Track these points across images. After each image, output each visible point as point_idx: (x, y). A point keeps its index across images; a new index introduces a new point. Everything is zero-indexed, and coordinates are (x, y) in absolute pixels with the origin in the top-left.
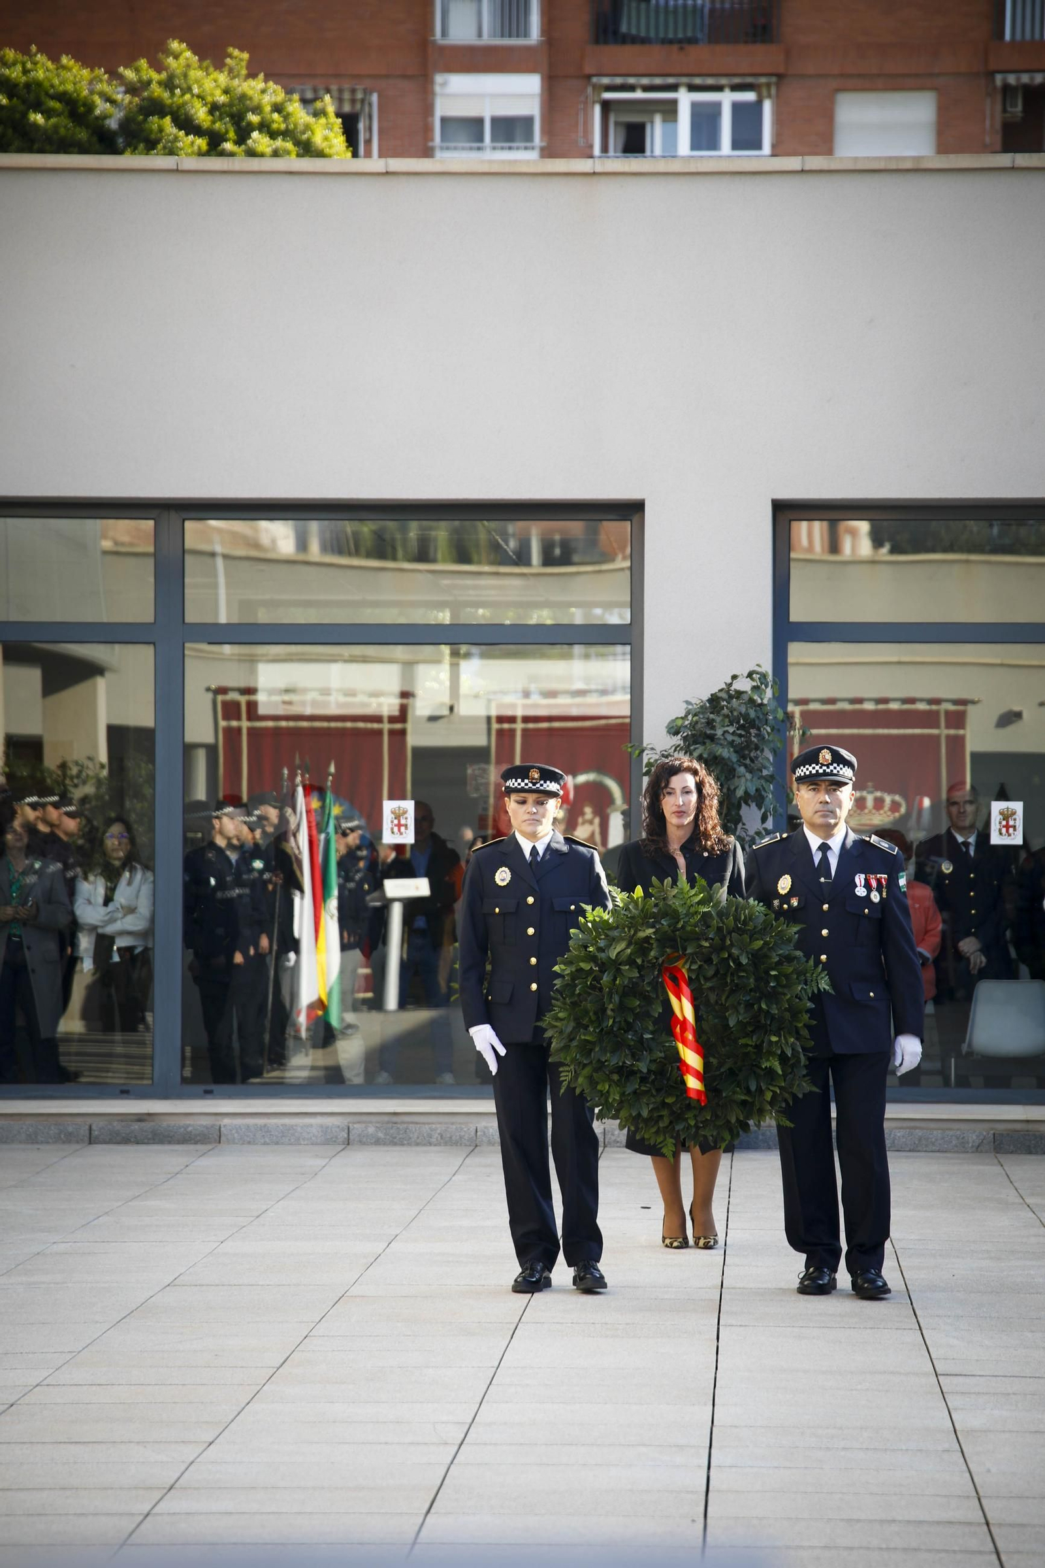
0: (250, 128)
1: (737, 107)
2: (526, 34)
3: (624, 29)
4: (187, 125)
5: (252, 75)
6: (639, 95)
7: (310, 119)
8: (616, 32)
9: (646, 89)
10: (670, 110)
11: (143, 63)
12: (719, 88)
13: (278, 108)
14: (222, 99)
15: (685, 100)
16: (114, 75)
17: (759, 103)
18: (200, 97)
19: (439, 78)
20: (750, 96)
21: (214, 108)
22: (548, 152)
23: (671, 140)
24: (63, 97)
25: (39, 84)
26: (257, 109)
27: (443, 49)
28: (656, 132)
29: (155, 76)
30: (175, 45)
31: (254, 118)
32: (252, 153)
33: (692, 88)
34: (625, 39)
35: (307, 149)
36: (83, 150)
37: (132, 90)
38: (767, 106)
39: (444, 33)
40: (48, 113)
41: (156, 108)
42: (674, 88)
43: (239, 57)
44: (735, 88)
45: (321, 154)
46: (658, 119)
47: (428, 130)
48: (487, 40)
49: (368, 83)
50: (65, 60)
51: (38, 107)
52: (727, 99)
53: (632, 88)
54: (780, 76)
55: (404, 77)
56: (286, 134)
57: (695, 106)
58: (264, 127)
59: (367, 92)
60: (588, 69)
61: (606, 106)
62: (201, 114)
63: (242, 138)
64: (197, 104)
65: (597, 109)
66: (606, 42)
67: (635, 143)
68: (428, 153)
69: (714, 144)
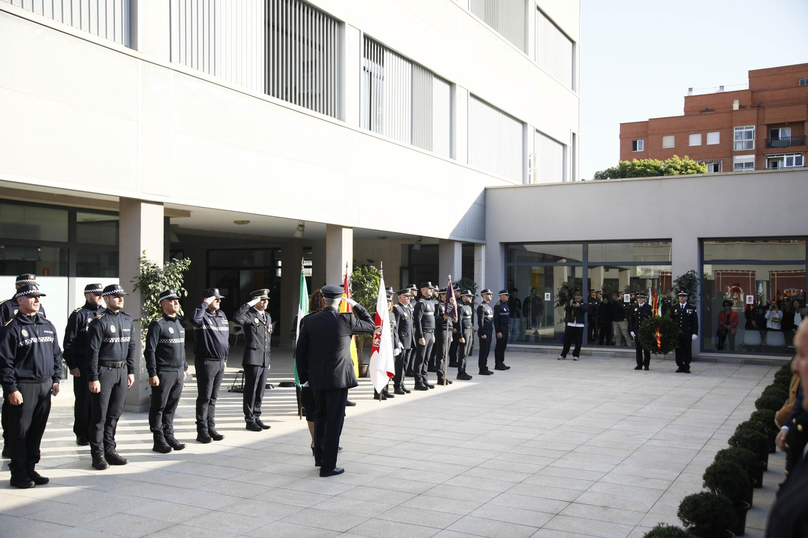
0: (688, 169)
1: (796, 157)
2: (752, 148)
3: (772, 145)
4: (676, 169)
5: (690, 159)
6: (775, 157)
7: (700, 166)
8: (770, 146)
9: (777, 156)
10: (782, 159)
11: (669, 159)
12: (793, 154)
13: (694, 165)
14: (683, 164)
15: (785, 157)
16: (664, 162)
17: (801, 157)
18: (679, 164)
19: (734, 157)
20: (800, 155)
21: (681, 166)
22: (756, 169)
23: (782, 164)
24: (654, 166)
25: (650, 164)
26: (690, 165)
27: (735, 152)
28: (780, 163)
29: (671, 161)
30: (675, 156)
31: (689, 167)
32: (688, 173)
33: (787, 155)
34: (772, 147)
35: (699, 172)
36: (657, 175)
37: (667, 164)
38: (803, 157)
39: (736, 149)
40: (651, 169)
41: (670, 167)
42: (783, 155)
43: (687, 157)
44: (796, 154)
45: (702, 173)
46: (780, 161)
47: (732, 166)
48: (744, 149)
49: (720, 159)
50: (655, 160)
51: (649, 168)
52: (794, 156)
53: (774, 156)
54: (806, 151)
55: (727, 157)
56: (695, 169)
57: (787, 158)
58: (691, 169)
59: (720, 160)
60: (765, 153)
61: (769, 159)
62: (679, 167)
63: (686, 170)
64: (678, 165)
65: (767, 160)
66: (768, 148)
67: (775, 165)
68: (732, 170)
69: (792, 164)
